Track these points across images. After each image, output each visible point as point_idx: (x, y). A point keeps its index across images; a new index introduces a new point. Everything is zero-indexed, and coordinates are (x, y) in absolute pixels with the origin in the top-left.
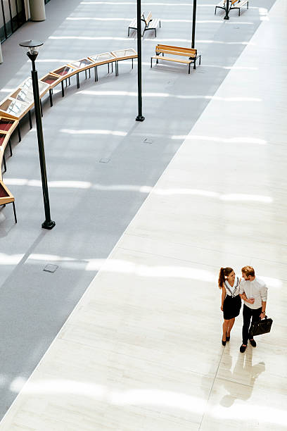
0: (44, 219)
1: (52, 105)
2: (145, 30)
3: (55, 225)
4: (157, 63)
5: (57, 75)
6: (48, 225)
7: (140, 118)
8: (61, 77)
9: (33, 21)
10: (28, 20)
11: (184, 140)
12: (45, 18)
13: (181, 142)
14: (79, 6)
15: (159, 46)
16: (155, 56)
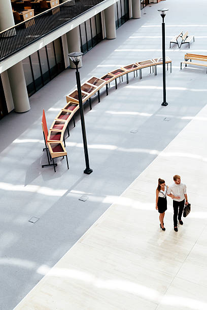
0: (85, 168)
1: (107, 95)
2: (182, 43)
3: (92, 171)
4: (186, 66)
5: (112, 75)
6: (88, 171)
7: (165, 104)
8: (115, 76)
9: (107, 39)
10: (105, 39)
11: (191, 120)
12: (116, 37)
13: (189, 121)
14: (140, 29)
15: (187, 55)
16: (184, 62)
